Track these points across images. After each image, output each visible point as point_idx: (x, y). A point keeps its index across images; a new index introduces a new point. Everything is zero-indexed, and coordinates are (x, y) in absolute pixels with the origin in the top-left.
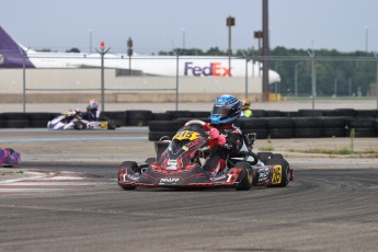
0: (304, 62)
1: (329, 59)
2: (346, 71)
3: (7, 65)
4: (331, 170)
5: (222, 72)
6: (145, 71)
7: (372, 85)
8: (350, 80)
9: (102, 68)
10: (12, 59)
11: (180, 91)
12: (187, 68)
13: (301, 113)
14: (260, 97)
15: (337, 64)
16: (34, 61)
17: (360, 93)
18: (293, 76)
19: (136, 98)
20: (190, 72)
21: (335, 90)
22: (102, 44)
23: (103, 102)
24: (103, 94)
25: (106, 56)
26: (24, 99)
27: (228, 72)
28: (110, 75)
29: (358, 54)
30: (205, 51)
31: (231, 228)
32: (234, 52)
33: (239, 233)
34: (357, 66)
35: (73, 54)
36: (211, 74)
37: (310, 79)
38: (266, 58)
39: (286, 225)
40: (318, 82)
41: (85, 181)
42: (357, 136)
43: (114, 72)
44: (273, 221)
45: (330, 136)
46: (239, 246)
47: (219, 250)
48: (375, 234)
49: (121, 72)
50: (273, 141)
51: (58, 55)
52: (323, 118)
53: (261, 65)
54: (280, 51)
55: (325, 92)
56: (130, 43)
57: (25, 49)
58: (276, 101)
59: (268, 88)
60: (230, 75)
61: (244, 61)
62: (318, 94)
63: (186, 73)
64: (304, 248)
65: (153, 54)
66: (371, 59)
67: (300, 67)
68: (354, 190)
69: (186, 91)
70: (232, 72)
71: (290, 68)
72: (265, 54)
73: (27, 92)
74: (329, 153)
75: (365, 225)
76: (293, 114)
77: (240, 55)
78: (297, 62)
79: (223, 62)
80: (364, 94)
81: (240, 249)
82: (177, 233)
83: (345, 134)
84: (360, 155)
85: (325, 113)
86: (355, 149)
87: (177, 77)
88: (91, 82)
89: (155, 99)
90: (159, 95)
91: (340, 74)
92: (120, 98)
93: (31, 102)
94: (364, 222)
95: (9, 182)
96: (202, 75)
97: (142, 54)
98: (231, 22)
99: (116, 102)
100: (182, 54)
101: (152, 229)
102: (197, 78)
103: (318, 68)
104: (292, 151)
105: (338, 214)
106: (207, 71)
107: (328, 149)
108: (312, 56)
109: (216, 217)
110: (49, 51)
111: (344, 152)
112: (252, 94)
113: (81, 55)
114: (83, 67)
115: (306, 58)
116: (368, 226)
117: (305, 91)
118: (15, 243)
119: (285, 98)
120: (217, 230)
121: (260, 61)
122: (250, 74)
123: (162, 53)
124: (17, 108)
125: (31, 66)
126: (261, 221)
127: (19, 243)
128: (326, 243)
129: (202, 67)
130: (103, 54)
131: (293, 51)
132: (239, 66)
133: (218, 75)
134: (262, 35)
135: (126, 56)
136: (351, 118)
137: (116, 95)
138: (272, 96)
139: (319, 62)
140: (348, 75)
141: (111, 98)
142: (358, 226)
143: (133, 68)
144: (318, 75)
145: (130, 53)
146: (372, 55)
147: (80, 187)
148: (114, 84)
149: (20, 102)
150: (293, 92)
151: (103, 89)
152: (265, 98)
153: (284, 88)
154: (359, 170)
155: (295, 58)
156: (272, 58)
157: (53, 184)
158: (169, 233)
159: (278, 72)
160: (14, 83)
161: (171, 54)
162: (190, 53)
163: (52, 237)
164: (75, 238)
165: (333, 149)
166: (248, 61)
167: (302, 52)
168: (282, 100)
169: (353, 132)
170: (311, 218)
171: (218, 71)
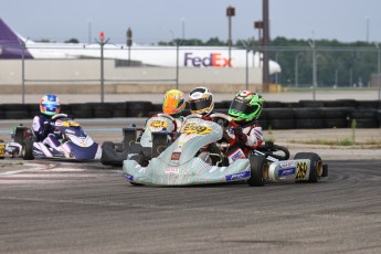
0: (305, 52)
1: (330, 49)
2: (347, 61)
3: (6, 56)
4: (332, 161)
5: (222, 62)
6: (145, 61)
7: (373, 75)
8: (351, 70)
9: (102, 58)
10: (10, 50)
11: (180, 82)
12: (186, 59)
13: (302, 104)
14: (260, 88)
15: (337, 55)
16: (32, 52)
17: (361, 84)
18: (294, 66)
19: (135, 89)
20: (190, 62)
21: (336, 81)
22: (102, 35)
23: (102, 94)
24: (102, 85)
25: (105, 46)
26: (23, 90)
27: (228, 63)
28: (109, 65)
29: (359, 44)
30: (205, 41)
31: (234, 220)
32: (234, 42)
33: (242, 225)
34: (359, 56)
35: (71, 45)
36: (211, 64)
37: (311, 70)
38: (266, 48)
39: (288, 217)
40: (318, 73)
41: (85, 172)
42: (359, 127)
43: (113, 63)
44: (275, 213)
45: (331, 127)
46: (242, 238)
47: (222, 242)
48: (378, 226)
49: (120, 63)
50: (274, 132)
51: (58, 45)
52: (324, 109)
53: (262, 55)
54: (281, 41)
55: (326, 82)
56: (129, 34)
57: (24, 40)
58: (277, 91)
59: (268, 79)
60: (230, 65)
61: (245, 51)
62: (319, 85)
63: (186, 64)
64: (307, 240)
65: (153, 44)
66: (372, 50)
67: (300, 57)
68: (357, 182)
69: (185, 82)
70: (232, 62)
71: (289, 58)
72: (266, 45)
73: (26, 83)
74: (331, 144)
75: (368, 217)
76: (294, 105)
77: (240, 45)
78: (298, 52)
79: (223, 53)
80: (365, 85)
81: (242, 241)
82: (179, 225)
83: (346, 125)
84: (361, 146)
85: (326, 104)
86: (357, 140)
87: (178, 67)
88: (90, 73)
89: (154, 90)
90: (159, 86)
91: (340, 64)
92: (120, 89)
93: (30, 93)
94: (367, 214)
95: (9, 173)
96: (202, 66)
97: (142, 44)
98: (231, 12)
99: (115, 93)
100: (182, 45)
101: (154, 221)
102: (197, 68)
103: (319, 59)
104: (293, 142)
105: (341, 206)
106: (207, 62)
107: (329, 140)
108: (313, 46)
109: (219, 209)
110: (47, 41)
111: (346, 143)
112: (253, 85)
113: (80, 45)
114: (82, 57)
115: (307, 49)
116: (371, 218)
117: (305, 81)
118: (16, 235)
119: (286, 89)
120: (220, 221)
121: (260, 52)
122: (250, 65)
123: (162, 44)
124: (16, 99)
125: (29, 57)
126: (263, 212)
127: (20, 235)
128: (329, 235)
129: (202, 58)
130: (102, 44)
131: (294, 42)
132: (239, 57)
133: (218, 65)
134: (263, 25)
135: (125, 46)
136: (352, 109)
137: (115, 86)
138: (272, 87)
139: (320, 52)
140: (349, 66)
141: (112, 89)
142: (361, 218)
143: (133, 58)
144: (318, 66)
145: (129, 43)
146: (373, 45)
147: (80, 179)
148: (114, 75)
149: (18, 93)
150: (293, 83)
151: (102, 80)
152: (266, 89)
153: (284, 79)
154: (361, 161)
155: (295, 48)
156: (272, 48)
157: (53, 176)
158: (171, 225)
159: (279, 63)
160: (12, 74)
161: (171, 44)
162: (190, 43)
163: (54, 229)
164: (77, 229)
165: (334, 140)
166: (248, 51)
167: (302, 43)
168: (283, 91)
169: (354, 123)
170: (313, 210)
171: (217, 62)
